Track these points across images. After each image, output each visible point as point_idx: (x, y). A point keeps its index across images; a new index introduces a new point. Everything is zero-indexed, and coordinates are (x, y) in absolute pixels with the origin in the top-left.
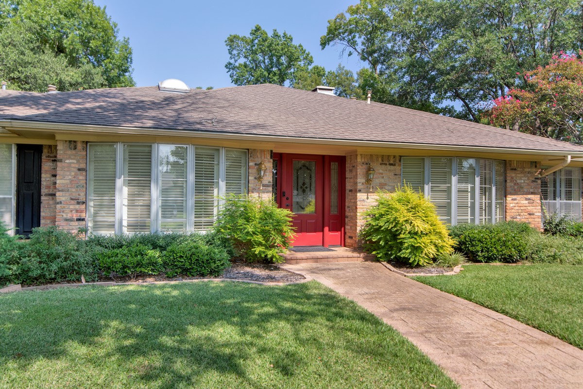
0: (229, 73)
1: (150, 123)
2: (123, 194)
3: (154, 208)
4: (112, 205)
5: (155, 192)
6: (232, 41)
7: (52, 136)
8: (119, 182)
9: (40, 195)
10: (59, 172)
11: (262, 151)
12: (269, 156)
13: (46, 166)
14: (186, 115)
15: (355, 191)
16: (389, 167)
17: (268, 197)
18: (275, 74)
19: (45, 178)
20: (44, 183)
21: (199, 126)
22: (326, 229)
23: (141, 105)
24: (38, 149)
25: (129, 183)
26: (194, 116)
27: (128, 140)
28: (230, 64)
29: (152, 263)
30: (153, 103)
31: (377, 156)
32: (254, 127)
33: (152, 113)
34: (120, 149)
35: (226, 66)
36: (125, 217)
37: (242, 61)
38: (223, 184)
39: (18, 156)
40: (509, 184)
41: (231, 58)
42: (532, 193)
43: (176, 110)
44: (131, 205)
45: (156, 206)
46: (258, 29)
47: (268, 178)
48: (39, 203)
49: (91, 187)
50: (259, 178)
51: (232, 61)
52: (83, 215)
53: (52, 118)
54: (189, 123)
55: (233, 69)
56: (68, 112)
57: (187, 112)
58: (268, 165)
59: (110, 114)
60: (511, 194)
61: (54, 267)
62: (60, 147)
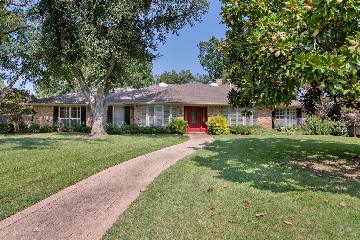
0: (200, 60)
1: (154, 101)
2: (148, 117)
3: (155, 121)
4: (145, 120)
5: (155, 117)
6: (201, 44)
7: (133, 104)
8: (147, 115)
9: (129, 118)
10: (134, 112)
11: (182, 106)
12: (183, 107)
13: (131, 111)
14: (163, 98)
15: (208, 117)
16: (218, 110)
17: (183, 118)
18: (221, 61)
19: (131, 114)
20: (130, 115)
21: (165, 101)
22: (201, 127)
23: (152, 95)
24: (129, 107)
25: (149, 115)
26: (165, 98)
27: (149, 105)
28: (200, 55)
29: (154, 131)
30: (155, 94)
31: (214, 107)
32: (179, 100)
33: (155, 98)
34: (147, 106)
35: (198, 57)
36: (148, 123)
37: (206, 53)
38: (171, 115)
39: (125, 109)
40: (259, 114)
41: (201, 53)
42: (268, 117)
43: (160, 96)
44: (150, 120)
45: (155, 120)
46: (213, 38)
47: (183, 113)
48: (129, 120)
49: (141, 115)
50: (181, 113)
51: (202, 54)
52: (139, 122)
53: (133, 101)
54: (163, 100)
55: (202, 58)
56: (136, 99)
57: (163, 97)
58: (183, 110)
59: (145, 99)
60: (260, 117)
61: (136, 131)
62: (134, 107)
